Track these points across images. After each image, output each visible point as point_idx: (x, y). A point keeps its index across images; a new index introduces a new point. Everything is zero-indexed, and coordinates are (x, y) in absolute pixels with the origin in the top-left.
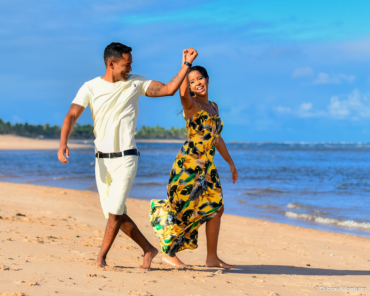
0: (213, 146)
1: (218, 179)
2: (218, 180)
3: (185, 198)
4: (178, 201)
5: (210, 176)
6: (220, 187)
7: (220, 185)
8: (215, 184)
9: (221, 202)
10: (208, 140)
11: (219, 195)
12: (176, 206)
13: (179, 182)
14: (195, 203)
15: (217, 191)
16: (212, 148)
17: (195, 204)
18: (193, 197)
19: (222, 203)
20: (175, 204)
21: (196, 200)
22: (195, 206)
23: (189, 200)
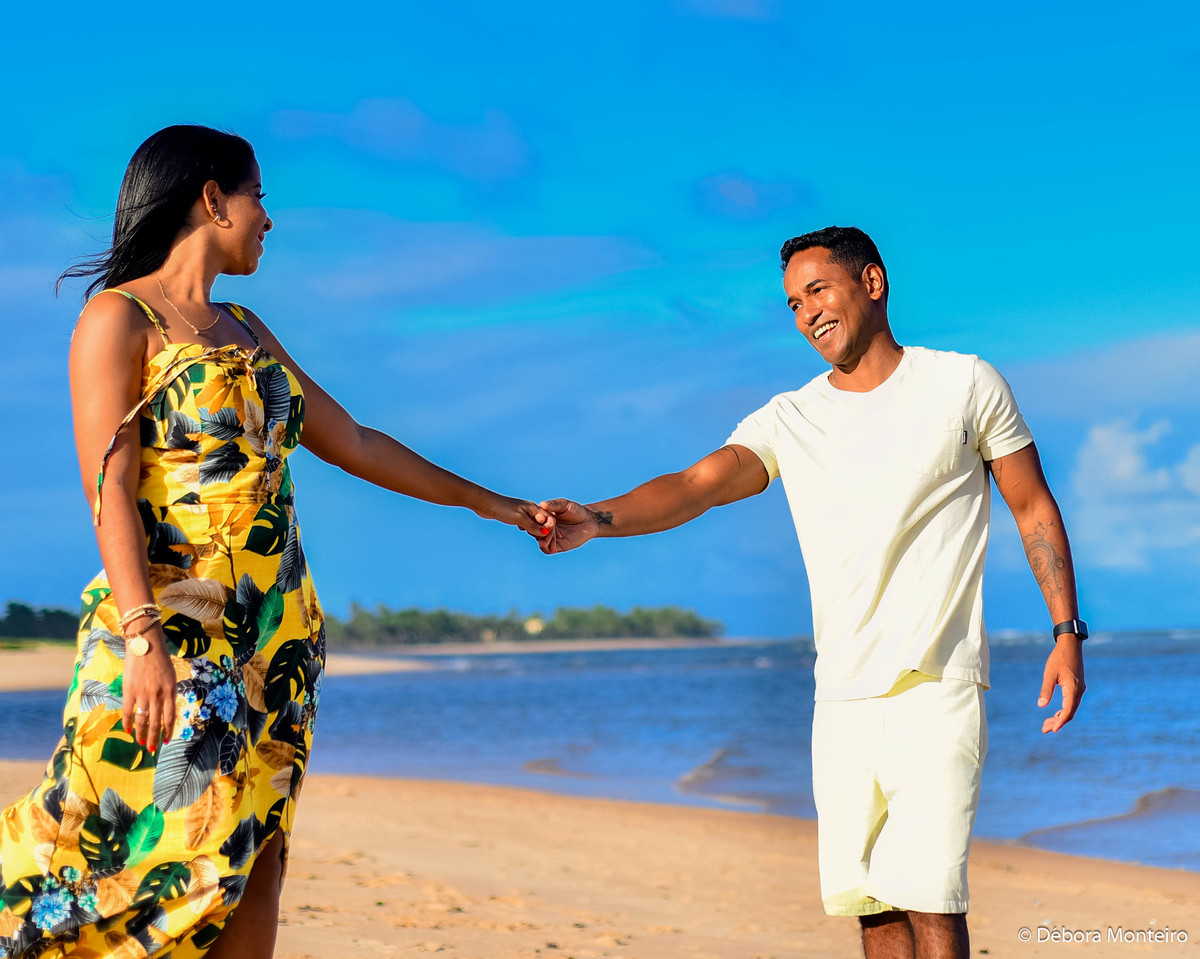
0: (268, 504)
1: (304, 692)
2: (300, 700)
3: (136, 789)
4: (96, 802)
5: (261, 674)
6: (297, 739)
7: (296, 728)
8: (271, 718)
9: (276, 813)
10: (230, 478)
11: (274, 777)
12: (85, 827)
13: (83, 695)
14: (196, 820)
15: (269, 755)
16: (261, 515)
17: (194, 826)
18: (179, 789)
19: (278, 818)
20: (79, 817)
21: (198, 802)
22: (197, 840)
23: (161, 803)
